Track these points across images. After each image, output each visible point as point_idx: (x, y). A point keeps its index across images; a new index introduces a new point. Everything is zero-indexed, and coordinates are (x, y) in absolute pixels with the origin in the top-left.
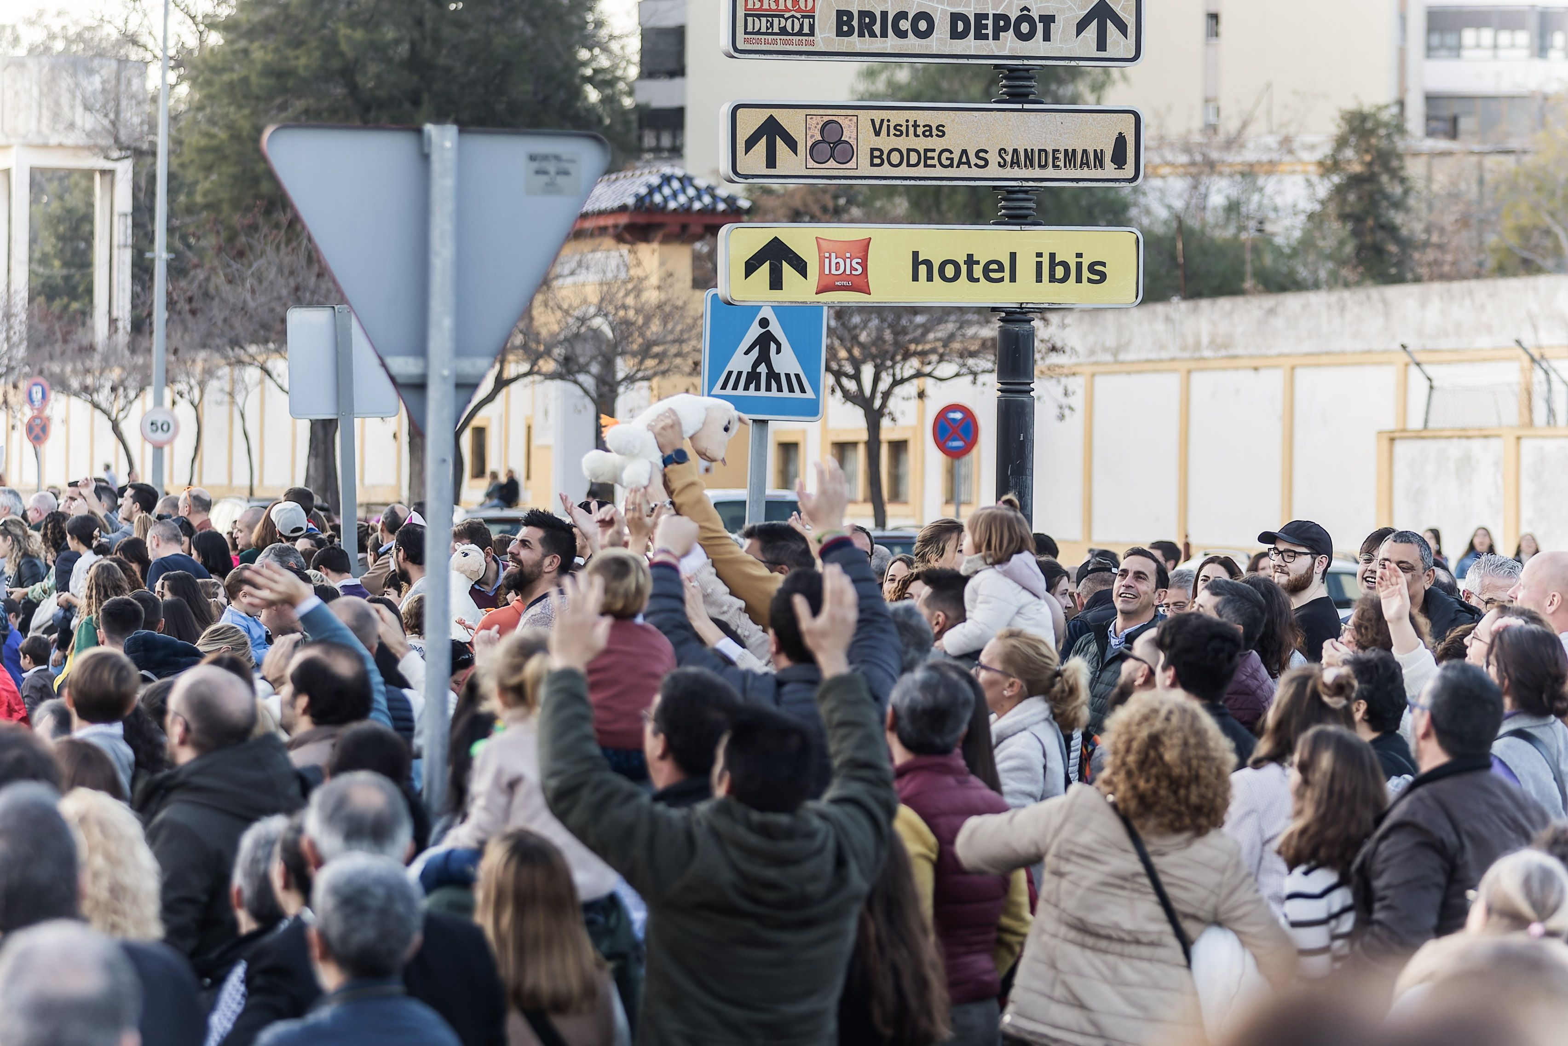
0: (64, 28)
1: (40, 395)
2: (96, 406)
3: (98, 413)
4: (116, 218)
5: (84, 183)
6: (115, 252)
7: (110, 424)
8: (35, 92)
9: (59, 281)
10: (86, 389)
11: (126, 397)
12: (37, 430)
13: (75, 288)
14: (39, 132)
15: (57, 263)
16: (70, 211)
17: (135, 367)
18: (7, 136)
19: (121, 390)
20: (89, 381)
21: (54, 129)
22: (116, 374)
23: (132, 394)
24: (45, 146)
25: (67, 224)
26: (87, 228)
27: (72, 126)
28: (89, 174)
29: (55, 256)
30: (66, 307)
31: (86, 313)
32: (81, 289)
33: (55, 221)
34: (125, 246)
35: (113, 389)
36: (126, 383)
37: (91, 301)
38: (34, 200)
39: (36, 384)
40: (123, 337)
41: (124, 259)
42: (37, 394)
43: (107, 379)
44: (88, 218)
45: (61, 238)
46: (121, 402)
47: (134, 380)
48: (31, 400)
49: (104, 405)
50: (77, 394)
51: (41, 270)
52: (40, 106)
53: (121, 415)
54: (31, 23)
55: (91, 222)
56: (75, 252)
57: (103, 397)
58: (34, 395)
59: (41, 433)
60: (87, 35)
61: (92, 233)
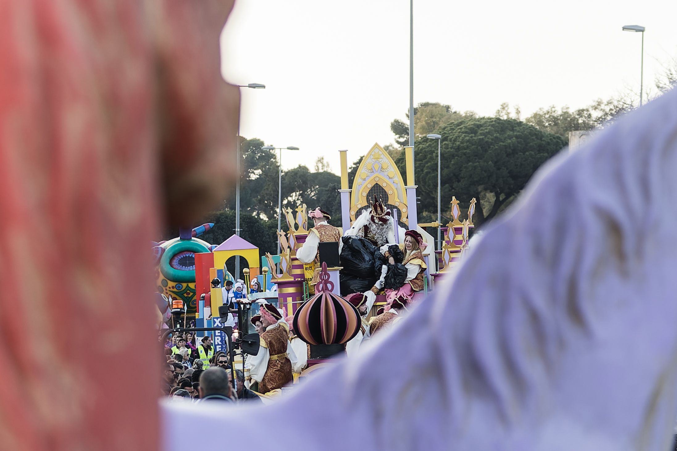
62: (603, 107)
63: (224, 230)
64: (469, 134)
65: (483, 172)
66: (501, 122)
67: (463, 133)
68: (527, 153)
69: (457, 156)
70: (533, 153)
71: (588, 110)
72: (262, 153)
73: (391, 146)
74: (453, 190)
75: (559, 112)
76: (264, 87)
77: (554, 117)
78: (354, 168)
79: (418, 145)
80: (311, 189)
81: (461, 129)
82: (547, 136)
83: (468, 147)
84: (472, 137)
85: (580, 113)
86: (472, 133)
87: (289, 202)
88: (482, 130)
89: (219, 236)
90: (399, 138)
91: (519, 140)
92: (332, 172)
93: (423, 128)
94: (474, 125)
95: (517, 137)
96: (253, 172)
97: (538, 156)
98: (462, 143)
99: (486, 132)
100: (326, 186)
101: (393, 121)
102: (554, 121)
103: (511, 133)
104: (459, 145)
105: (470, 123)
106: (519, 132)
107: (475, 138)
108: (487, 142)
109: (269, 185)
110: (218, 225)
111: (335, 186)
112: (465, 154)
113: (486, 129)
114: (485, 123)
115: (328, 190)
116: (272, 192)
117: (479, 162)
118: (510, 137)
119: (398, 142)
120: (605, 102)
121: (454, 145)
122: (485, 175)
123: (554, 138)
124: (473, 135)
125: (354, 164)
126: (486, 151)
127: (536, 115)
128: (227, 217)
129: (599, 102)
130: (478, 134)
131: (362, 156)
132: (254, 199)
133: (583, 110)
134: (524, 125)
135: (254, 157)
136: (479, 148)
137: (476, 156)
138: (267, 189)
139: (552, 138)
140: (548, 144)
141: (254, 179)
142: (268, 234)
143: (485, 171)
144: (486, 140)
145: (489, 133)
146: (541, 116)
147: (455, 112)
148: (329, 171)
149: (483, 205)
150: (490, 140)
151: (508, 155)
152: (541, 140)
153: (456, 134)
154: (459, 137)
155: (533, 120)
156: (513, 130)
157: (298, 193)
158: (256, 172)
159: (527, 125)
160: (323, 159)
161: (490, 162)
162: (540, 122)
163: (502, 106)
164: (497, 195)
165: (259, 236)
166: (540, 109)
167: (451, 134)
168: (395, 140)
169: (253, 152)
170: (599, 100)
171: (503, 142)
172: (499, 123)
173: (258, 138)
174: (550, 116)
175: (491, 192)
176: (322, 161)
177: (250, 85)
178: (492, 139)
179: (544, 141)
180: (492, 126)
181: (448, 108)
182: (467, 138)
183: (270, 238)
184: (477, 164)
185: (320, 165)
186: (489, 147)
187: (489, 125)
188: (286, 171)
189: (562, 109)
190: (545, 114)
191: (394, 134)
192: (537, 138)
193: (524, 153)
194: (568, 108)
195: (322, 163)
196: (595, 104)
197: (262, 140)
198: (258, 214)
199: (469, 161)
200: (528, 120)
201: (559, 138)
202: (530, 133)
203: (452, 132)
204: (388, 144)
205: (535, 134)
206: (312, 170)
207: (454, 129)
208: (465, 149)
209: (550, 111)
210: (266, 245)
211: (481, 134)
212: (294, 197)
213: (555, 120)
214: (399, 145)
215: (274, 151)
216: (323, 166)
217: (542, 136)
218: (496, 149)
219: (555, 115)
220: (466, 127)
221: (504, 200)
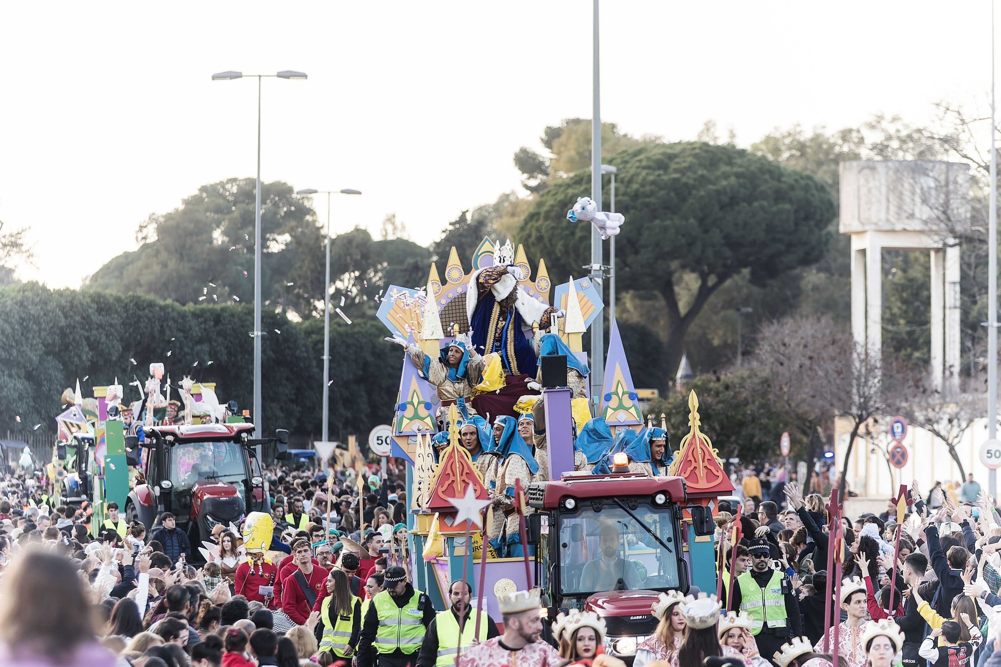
0: (898, 131)
1: (900, 430)
2: (938, 434)
3: (939, 439)
4: (947, 285)
5: (922, 259)
6: (947, 311)
7: (947, 448)
8: (884, 190)
9: (905, 336)
10: (929, 421)
11: (959, 426)
12: (898, 456)
13: (916, 341)
14: (888, 220)
15: (902, 322)
16: (911, 280)
17: (966, 403)
18: (863, 224)
19: (955, 422)
20: (931, 414)
21: (899, 219)
22: (952, 409)
23: (964, 425)
24: (893, 231)
25: (909, 291)
26: (925, 293)
27: (912, 216)
28: (926, 252)
29: (901, 317)
30: (909, 357)
31: (927, 361)
32: (921, 340)
33: (900, 288)
34: (955, 307)
35: (950, 421)
36: (959, 416)
37: (929, 351)
38: (885, 272)
39: (897, 422)
40: (956, 380)
41: (954, 317)
42: (898, 428)
43: (945, 413)
44: (926, 286)
45: (905, 302)
46: (955, 431)
47: (966, 413)
48: (893, 434)
49: (943, 433)
50: (922, 426)
51: (890, 327)
52: (888, 200)
53: (956, 441)
54: (872, 127)
55: (928, 289)
56: (917, 312)
57: (942, 427)
58: (896, 430)
59: (901, 459)
60: (916, 136)
61: (929, 298)
62: (884, 124)
63: (228, 338)
64: (654, 169)
65: (680, 237)
66: (709, 149)
67: (644, 168)
68: (756, 204)
69: (634, 208)
70: (765, 203)
71: (858, 131)
72: (291, 206)
73: (513, 193)
74: (627, 269)
75: (807, 135)
76: (305, 76)
77: (799, 142)
78: (450, 231)
79: (566, 189)
80: (375, 267)
81: (640, 161)
82: (790, 175)
83: (652, 193)
84: (659, 175)
85: (845, 135)
86: (659, 168)
87: (338, 291)
88: (677, 163)
89: (219, 348)
90: (529, 178)
91: (742, 181)
92: (411, 240)
93: (571, 161)
94: (664, 154)
95: (738, 176)
96: (274, 239)
97: (775, 209)
98: (643, 185)
99: (685, 168)
100: (402, 262)
101: (517, 150)
102: (800, 150)
103: (727, 169)
104: (637, 191)
105: (656, 151)
106: (740, 166)
107: (665, 178)
108: (686, 185)
109: (303, 261)
110: (218, 328)
111: (416, 262)
112: (647, 205)
113: (685, 161)
114: (683, 150)
115: (406, 270)
116: (309, 273)
117: (672, 219)
118: (726, 176)
119: (527, 187)
120: (888, 117)
121: (629, 190)
122: (683, 241)
123: (802, 178)
124: (661, 172)
125: (451, 224)
126: (684, 200)
127: (768, 140)
128: (232, 315)
129: (879, 117)
130: (671, 170)
131: (464, 210)
132: (277, 286)
133: (850, 131)
134: (749, 154)
135: (276, 213)
136: (672, 194)
137: (667, 208)
138: (301, 267)
139: (798, 177)
140: (792, 188)
141: (276, 251)
142: (305, 345)
143: (683, 236)
144: (684, 180)
145: (689, 168)
146: (776, 140)
147: (625, 136)
148: (405, 237)
149: (679, 294)
150: (691, 182)
151: (722, 207)
152: (779, 180)
153: (632, 171)
154: (637, 175)
155: (763, 147)
156: (730, 163)
157: (352, 275)
158: (280, 238)
159: (754, 155)
160: (394, 216)
161: (692, 220)
162: (777, 151)
163: (706, 124)
164: (704, 277)
165: (289, 348)
166: (776, 129)
167: (623, 170)
168: (522, 182)
169: (275, 205)
170: (879, 114)
171: (714, 184)
172: (706, 151)
173: (283, 180)
174: (793, 140)
175: (693, 270)
176: (392, 221)
177: (280, 74)
178: (695, 180)
179: (784, 182)
180: (696, 156)
181: (613, 126)
182: (651, 178)
183: (307, 351)
184: (668, 222)
185: (390, 228)
186: (690, 194)
187: (690, 155)
188: (334, 237)
189: (815, 128)
190: (784, 137)
191: (520, 172)
192: (772, 178)
193: (750, 203)
194: (824, 127)
195: (393, 224)
196: (872, 119)
197: (290, 184)
198: (284, 312)
199: (655, 217)
200: (756, 147)
201: (809, 178)
202: (760, 170)
203: (624, 168)
204: (508, 192)
205: (770, 172)
206: (376, 236)
207: (626, 162)
208: (648, 196)
209: (792, 132)
210: (302, 365)
211: (676, 171)
212: (346, 281)
213: (802, 147)
214: (529, 192)
215: (310, 202)
216: (395, 229)
217: (781, 175)
218: (702, 197)
219: (802, 138)
220: (649, 159)
221: (716, 286)
